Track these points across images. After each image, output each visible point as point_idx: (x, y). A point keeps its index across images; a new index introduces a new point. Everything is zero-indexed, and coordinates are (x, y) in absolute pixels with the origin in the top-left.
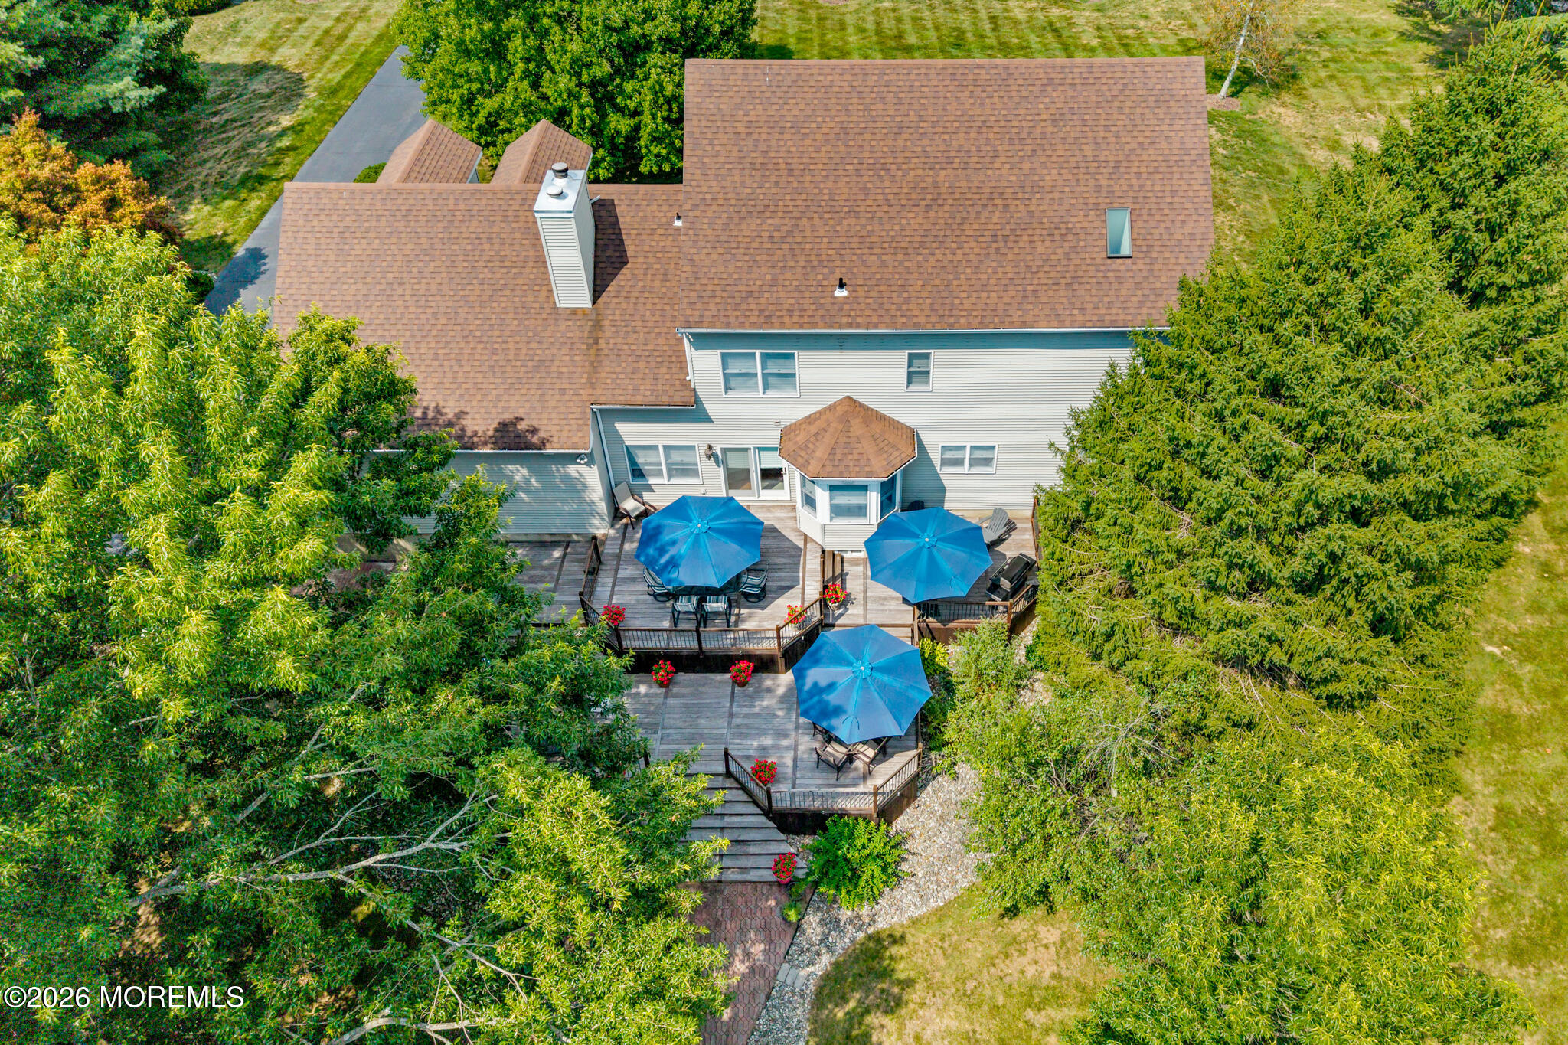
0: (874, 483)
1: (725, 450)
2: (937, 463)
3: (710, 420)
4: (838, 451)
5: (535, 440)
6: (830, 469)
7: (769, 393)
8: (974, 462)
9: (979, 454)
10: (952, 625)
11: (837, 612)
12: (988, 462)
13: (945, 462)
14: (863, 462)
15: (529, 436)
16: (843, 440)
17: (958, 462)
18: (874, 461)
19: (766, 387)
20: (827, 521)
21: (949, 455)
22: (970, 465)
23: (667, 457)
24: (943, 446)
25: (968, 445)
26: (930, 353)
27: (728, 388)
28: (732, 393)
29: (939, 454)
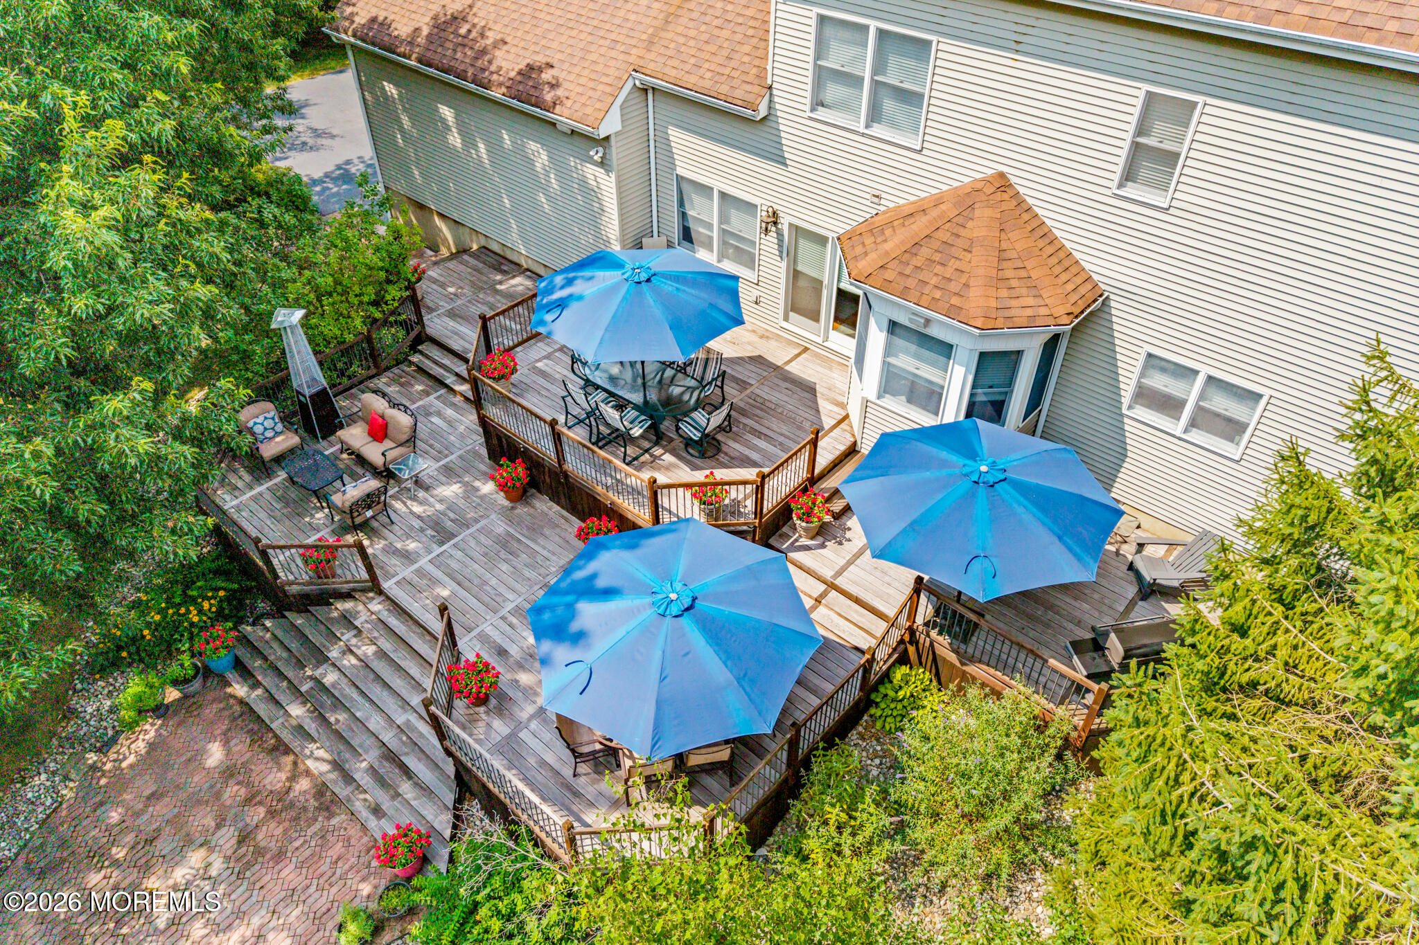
0: (968, 347)
1: (797, 230)
2: (1127, 391)
3: (782, 161)
4: (925, 252)
5: (548, 97)
6: (889, 275)
7: (878, 130)
8: (1202, 419)
9: (1221, 403)
10: (972, 669)
11: (805, 541)
12: (1232, 429)
13: (1145, 396)
14: (954, 287)
15: (547, 88)
16: (943, 235)
17: (1170, 405)
18: (973, 293)
19: (875, 115)
20: (872, 396)
21: (1160, 382)
22: (1193, 424)
23: (724, 219)
24: (1150, 355)
25: (1204, 371)
26: (1195, 104)
27: (818, 103)
28: (822, 113)
29: (1137, 371)
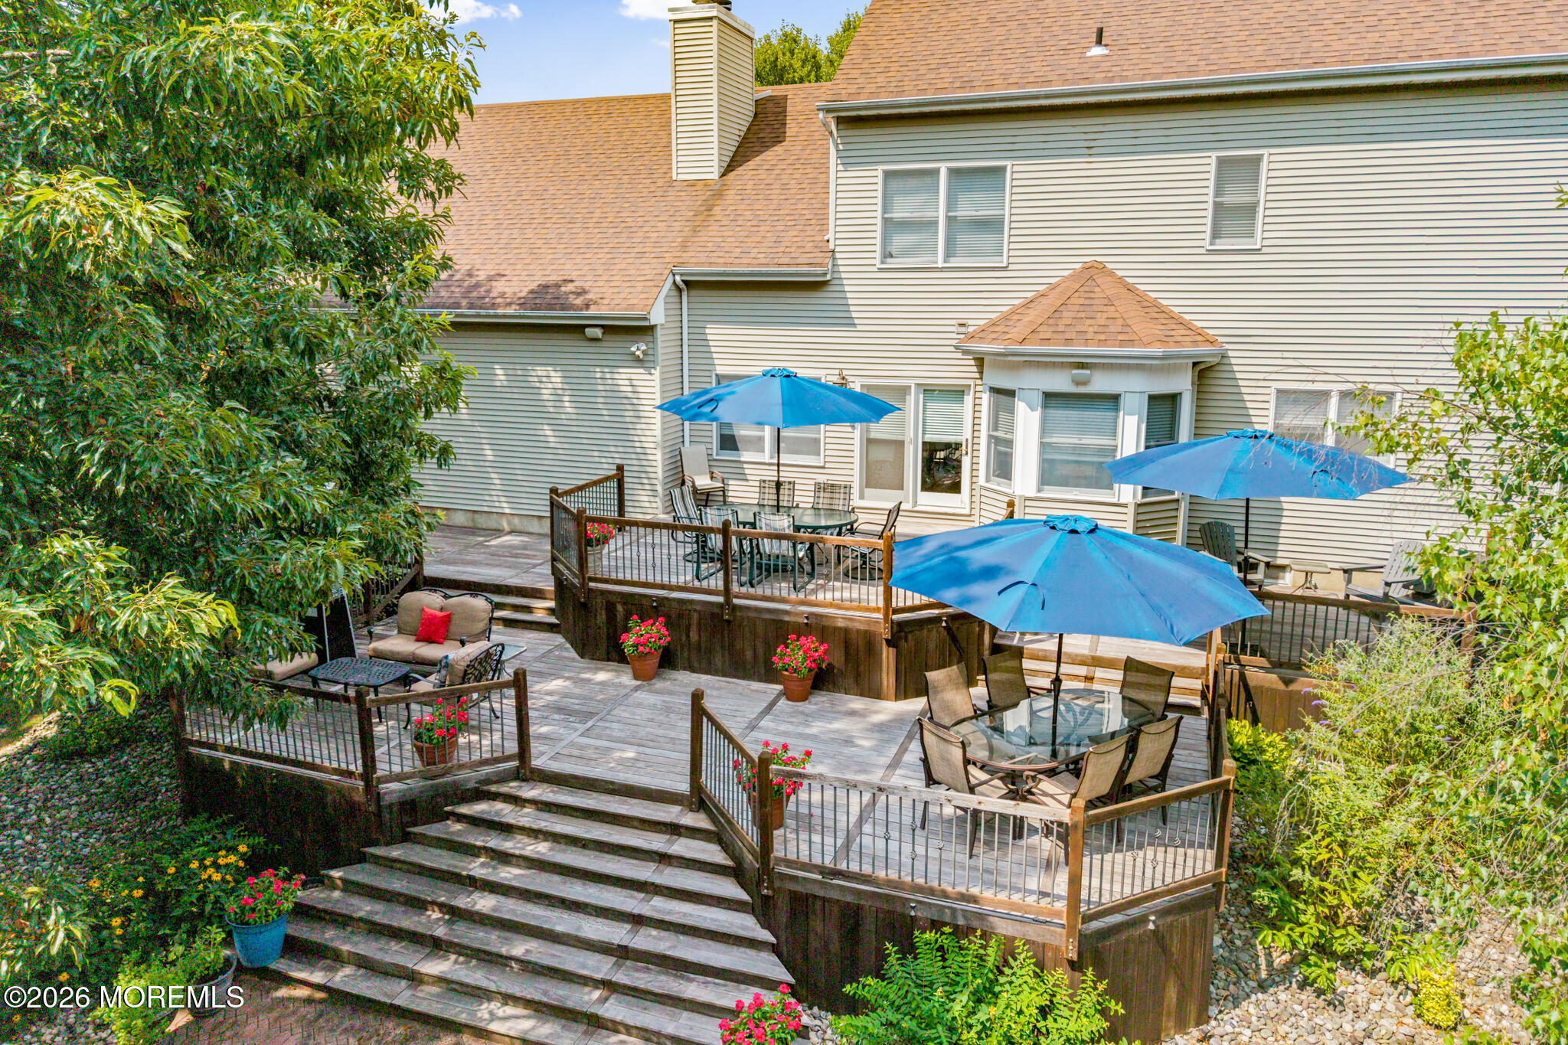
0: (1138, 390)
3: (848, 323)
5: (578, 302)
7: (957, 262)
15: (572, 297)
16: (1078, 301)
19: (950, 250)
20: (1031, 489)
21: (1295, 416)
24: (1279, 391)
25: (1336, 387)
26: (1259, 158)
27: (887, 255)
28: (892, 263)
29: (1271, 413)
